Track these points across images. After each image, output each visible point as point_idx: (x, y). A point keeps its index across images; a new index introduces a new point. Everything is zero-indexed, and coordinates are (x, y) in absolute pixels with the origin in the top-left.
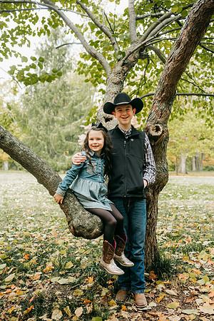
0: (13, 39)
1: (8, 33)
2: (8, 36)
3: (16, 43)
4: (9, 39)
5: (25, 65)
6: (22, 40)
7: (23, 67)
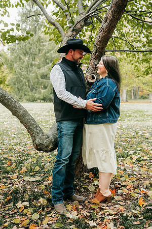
6: (3, 12)
7: (6, 30)
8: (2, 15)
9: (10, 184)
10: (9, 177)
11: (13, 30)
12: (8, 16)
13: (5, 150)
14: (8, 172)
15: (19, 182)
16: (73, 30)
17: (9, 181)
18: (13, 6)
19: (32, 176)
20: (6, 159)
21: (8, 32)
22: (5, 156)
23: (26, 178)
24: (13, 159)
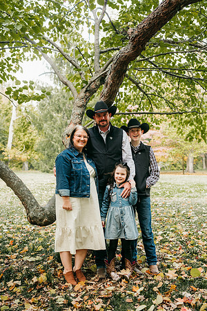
0: (9, 66)
1: (5, 62)
2: (5, 64)
3: (11, 69)
4: (6, 66)
5: (18, 87)
6: (15, 67)
7: (18, 89)
8: (14, 71)
9: (6, 264)
10: (7, 257)
11: (25, 88)
12: (22, 72)
13: (11, 230)
14: (7, 253)
15: (17, 262)
16: (86, 91)
17: (5, 262)
18: (28, 60)
19: (32, 256)
20: (9, 238)
21: (20, 90)
22: (10, 236)
23: (25, 258)
24: (17, 238)
